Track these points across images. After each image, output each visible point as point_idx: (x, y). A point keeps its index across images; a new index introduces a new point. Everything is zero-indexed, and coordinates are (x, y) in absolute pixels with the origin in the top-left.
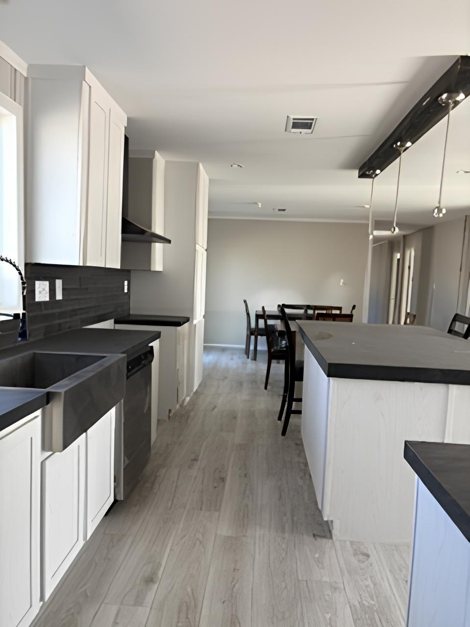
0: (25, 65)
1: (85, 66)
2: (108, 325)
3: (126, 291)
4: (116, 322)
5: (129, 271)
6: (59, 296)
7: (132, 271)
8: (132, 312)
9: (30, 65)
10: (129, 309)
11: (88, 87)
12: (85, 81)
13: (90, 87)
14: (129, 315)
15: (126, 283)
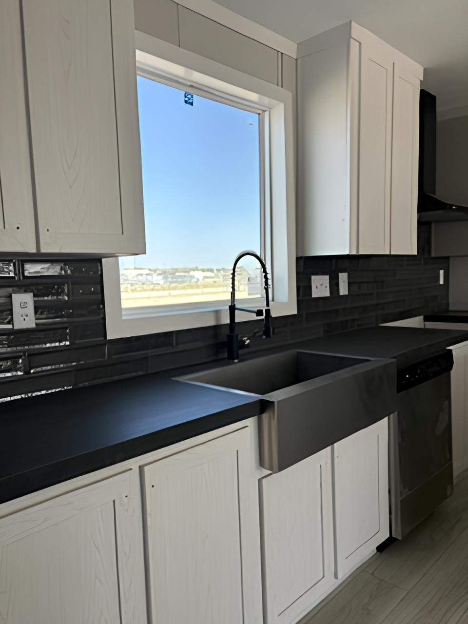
0: (294, 46)
1: (351, 21)
2: (415, 322)
3: (442, 282)
4: (426, 319)
5: (448, 258)
6: (344, 290)
7: (451, 259)
8: (451, 308)
9: (298, 44)
10: (448, 304)
11: (358, 43)
12: (352, 38)
13: (360, 43)
14: (448, 311)
15: (442, 272)
